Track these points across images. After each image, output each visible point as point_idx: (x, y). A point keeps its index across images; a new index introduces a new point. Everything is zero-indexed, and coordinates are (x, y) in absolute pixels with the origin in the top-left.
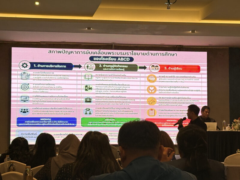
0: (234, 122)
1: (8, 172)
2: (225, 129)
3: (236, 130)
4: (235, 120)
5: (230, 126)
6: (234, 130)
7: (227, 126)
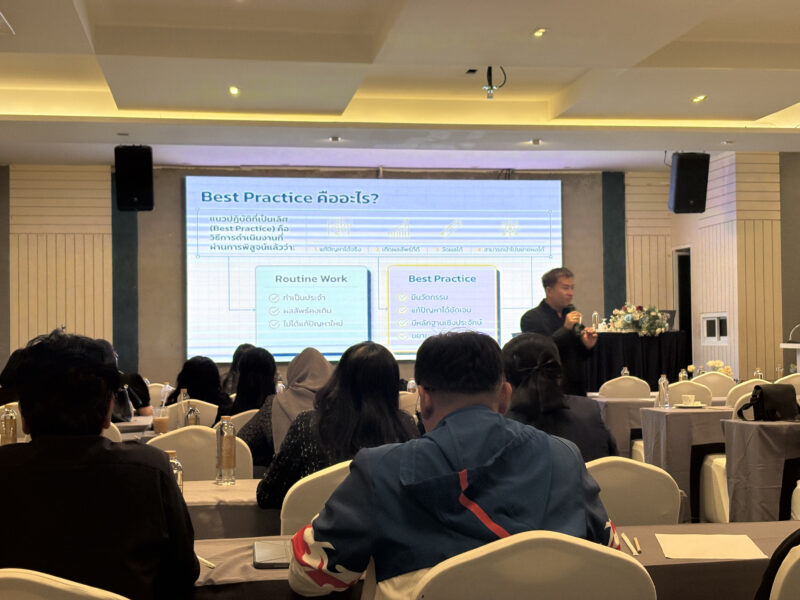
0: (615, 316)
1: (185, 425)
2: (597, 328)
3: (619, 331)
4: (616, 311)
5: (607, 322)
6: (614, 331)
7: (601, 322)
